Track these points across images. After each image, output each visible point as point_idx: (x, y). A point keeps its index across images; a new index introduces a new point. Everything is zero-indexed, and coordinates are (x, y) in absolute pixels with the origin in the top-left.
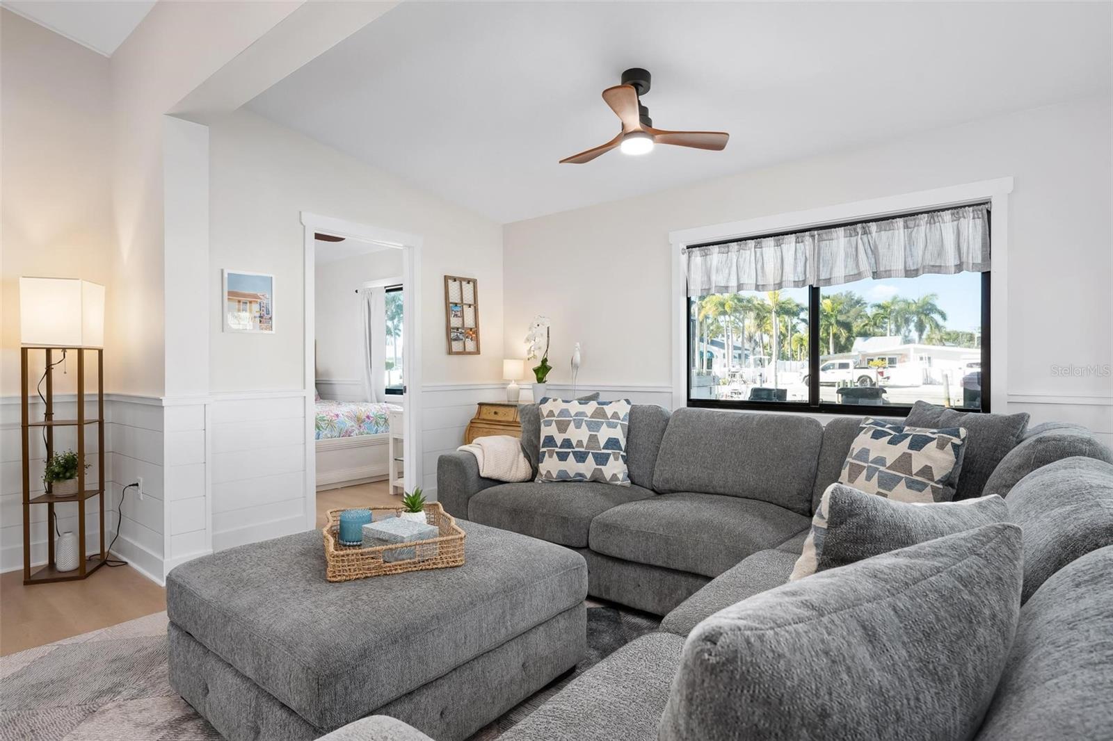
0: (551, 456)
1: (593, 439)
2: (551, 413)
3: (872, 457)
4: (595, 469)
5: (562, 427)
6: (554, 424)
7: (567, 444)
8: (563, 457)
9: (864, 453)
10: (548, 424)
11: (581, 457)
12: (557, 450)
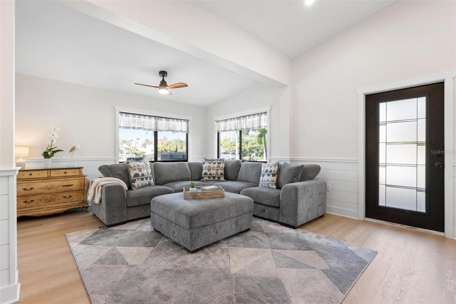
0: (138, 180)
1: (148, 172)
2: (134, 166)
3: (212, 167)
4: (150, 181)
5: (140, 170)
6: (137, 169)
7: (143, 175)
8: (142, 179)
9: (210, 166)
10: (135, 170)
11: (146, 178)
12: (140, 177)
